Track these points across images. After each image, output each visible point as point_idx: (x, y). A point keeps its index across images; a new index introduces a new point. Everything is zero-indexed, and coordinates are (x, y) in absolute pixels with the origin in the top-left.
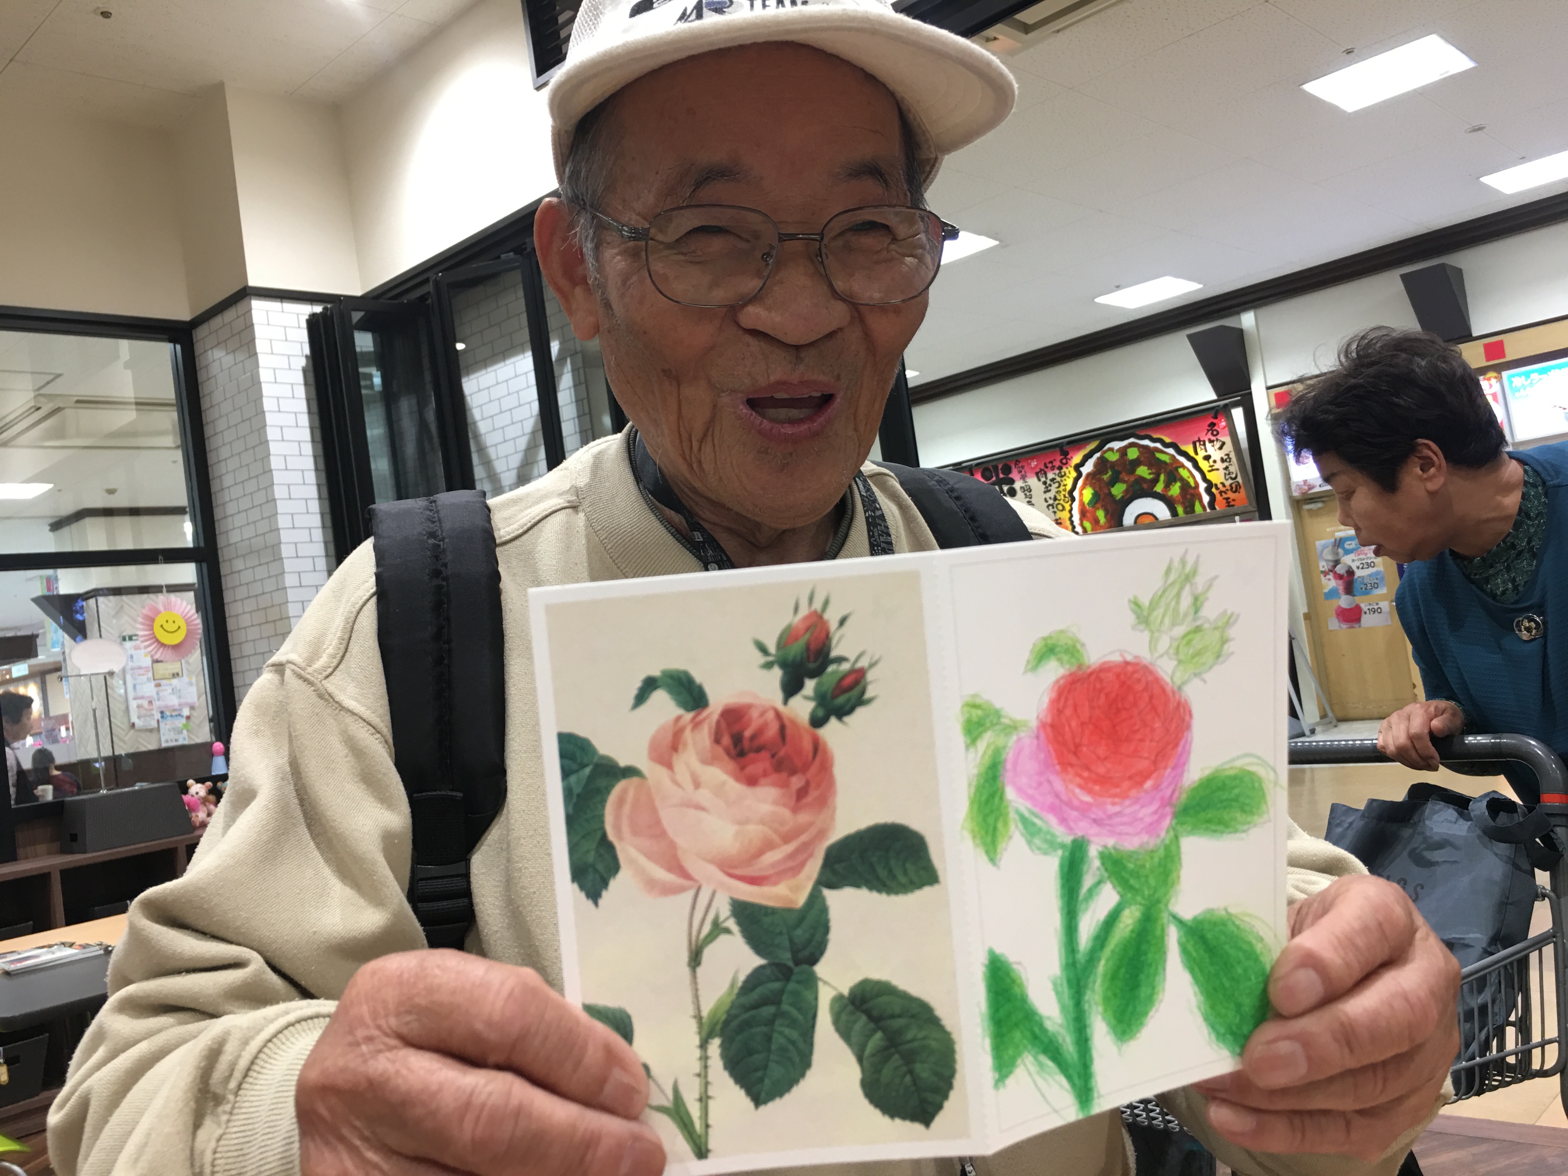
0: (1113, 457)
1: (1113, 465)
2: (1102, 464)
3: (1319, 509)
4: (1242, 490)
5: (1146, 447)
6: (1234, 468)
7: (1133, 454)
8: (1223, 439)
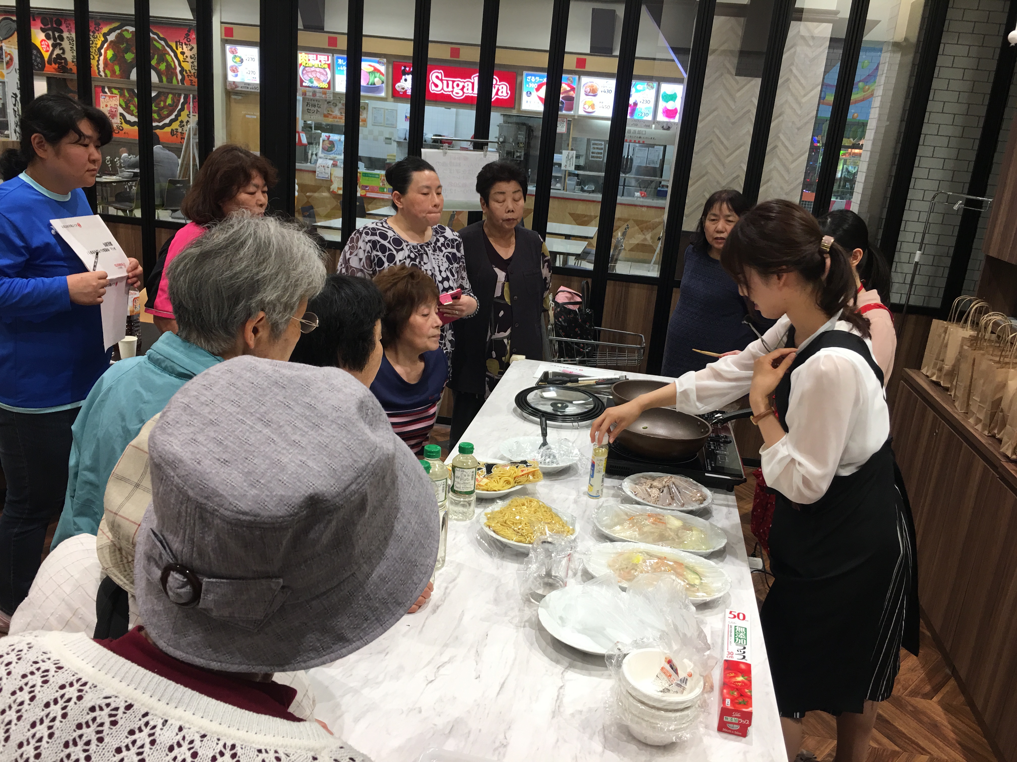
0: (128, 35)
1: (128, 40)
3: (240, 99)
6: (196, 64)
8: (192, 45)
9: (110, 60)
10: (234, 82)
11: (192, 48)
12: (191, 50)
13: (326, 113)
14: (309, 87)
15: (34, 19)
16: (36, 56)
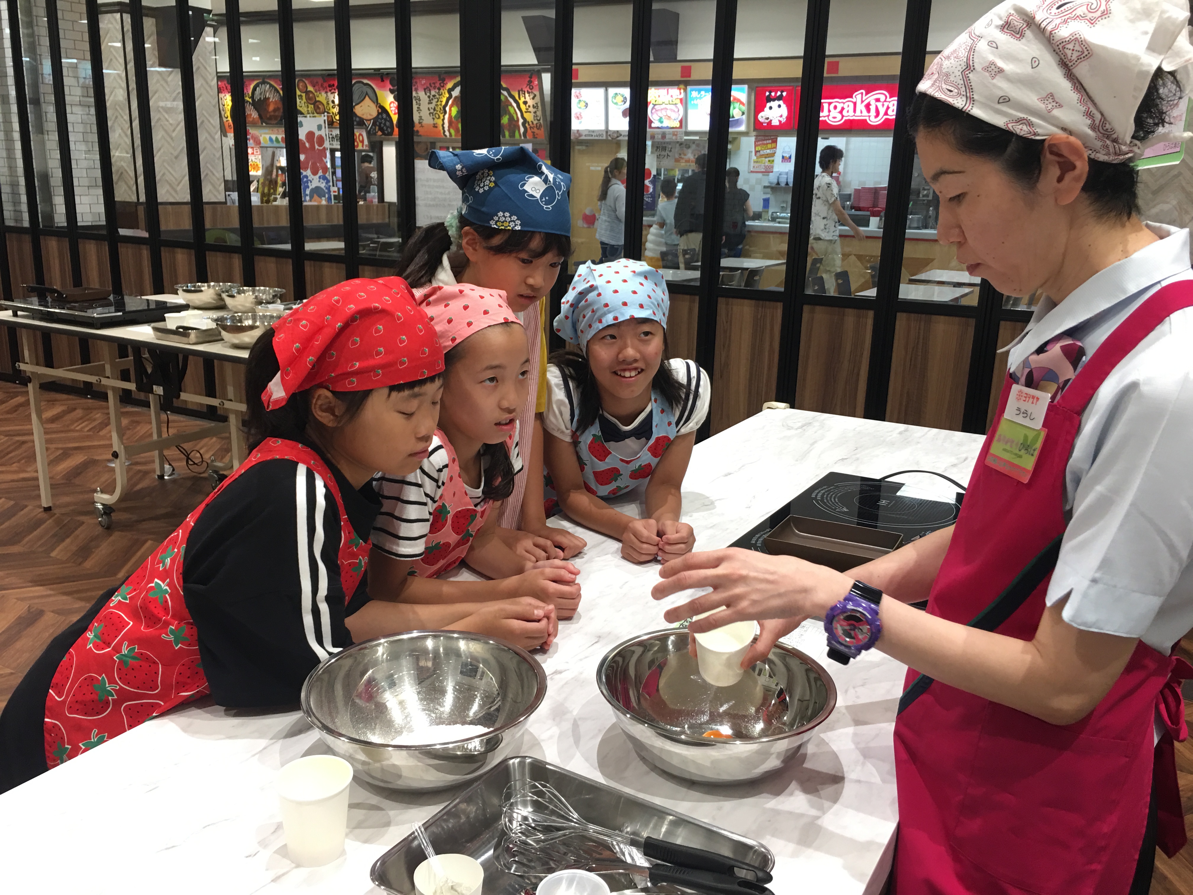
4: (542, 129)
6: (539, 113)
8: (535, 93)
9: (454, 117)
10: (578, 131)
11: (535, 96)
12: (533, 98)
13: (677, 156)
14: (658, 128)
15: (383, 81)
16: (386, 120)
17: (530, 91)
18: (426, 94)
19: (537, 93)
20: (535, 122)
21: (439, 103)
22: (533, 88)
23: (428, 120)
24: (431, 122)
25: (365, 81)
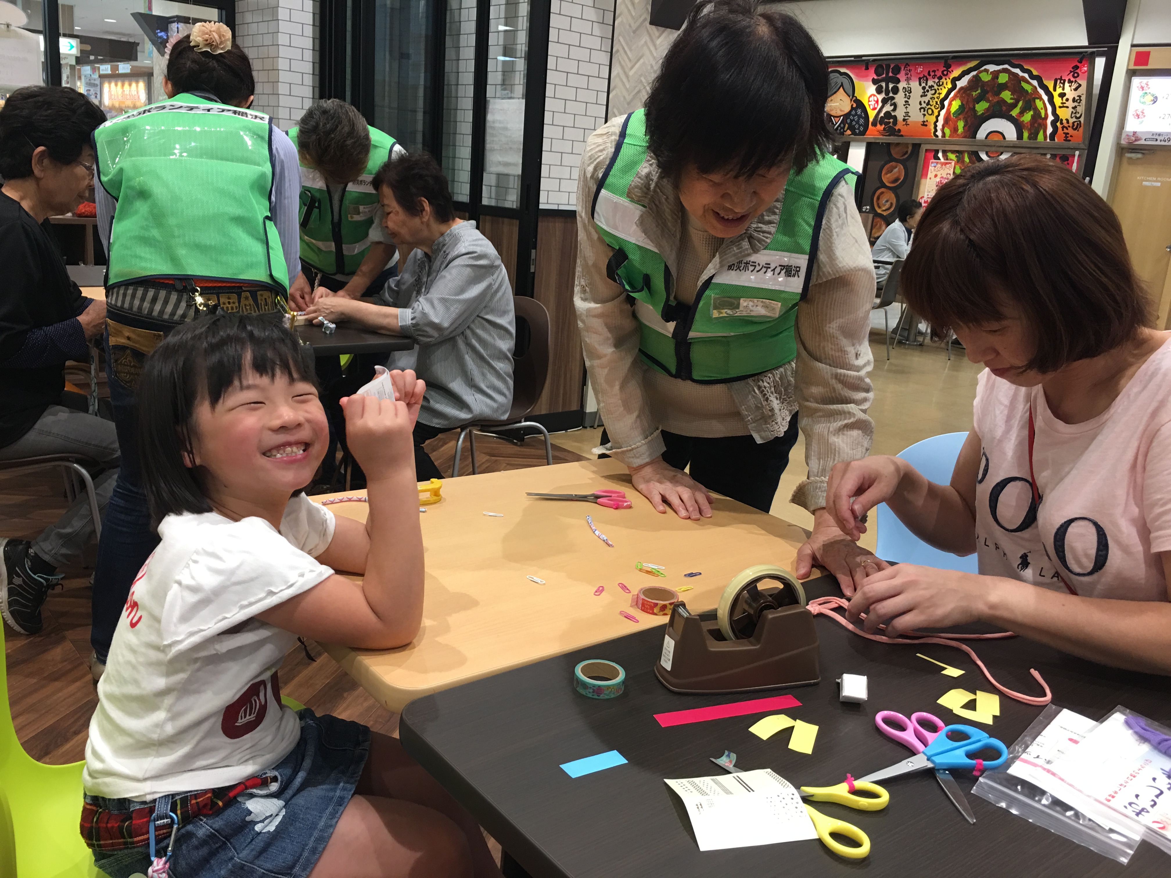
0: (986, 78)
1: (984, 84)
2: (976, 82)
3: (1138, 159)
4: (1081, 130)
5: (1016, 75)
6: (1081, 109)
7: (1003, 78)
8: (1080, 82)
9: (954, 114)
10: (1135, 133)
11: (1080, 85)
12: (1076, 89)
15: (867, 68)
16: (860, 117)
17: (1072, 79)
18: (920, 85)
19: (1084, 83)
20: (1071, 121)
21: (937, 95)
22: (1078, 76)
23: (916, 116)
24: (921, 119)
25: (843, 70)
